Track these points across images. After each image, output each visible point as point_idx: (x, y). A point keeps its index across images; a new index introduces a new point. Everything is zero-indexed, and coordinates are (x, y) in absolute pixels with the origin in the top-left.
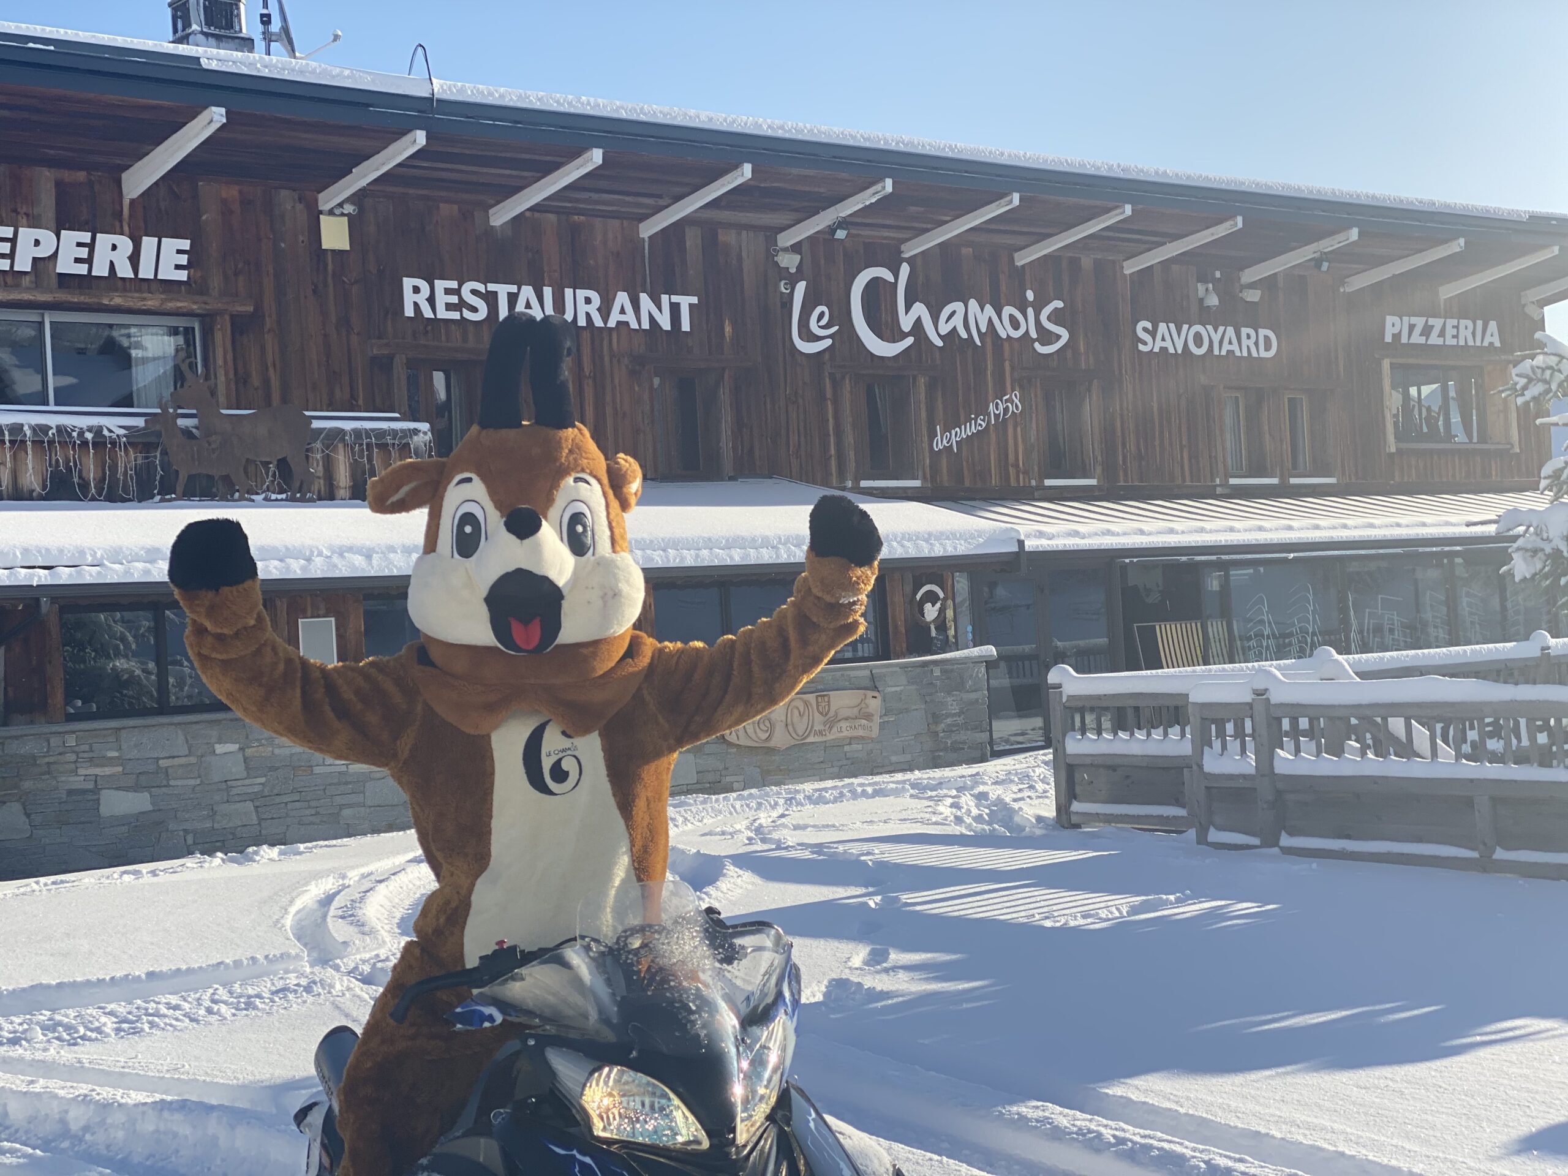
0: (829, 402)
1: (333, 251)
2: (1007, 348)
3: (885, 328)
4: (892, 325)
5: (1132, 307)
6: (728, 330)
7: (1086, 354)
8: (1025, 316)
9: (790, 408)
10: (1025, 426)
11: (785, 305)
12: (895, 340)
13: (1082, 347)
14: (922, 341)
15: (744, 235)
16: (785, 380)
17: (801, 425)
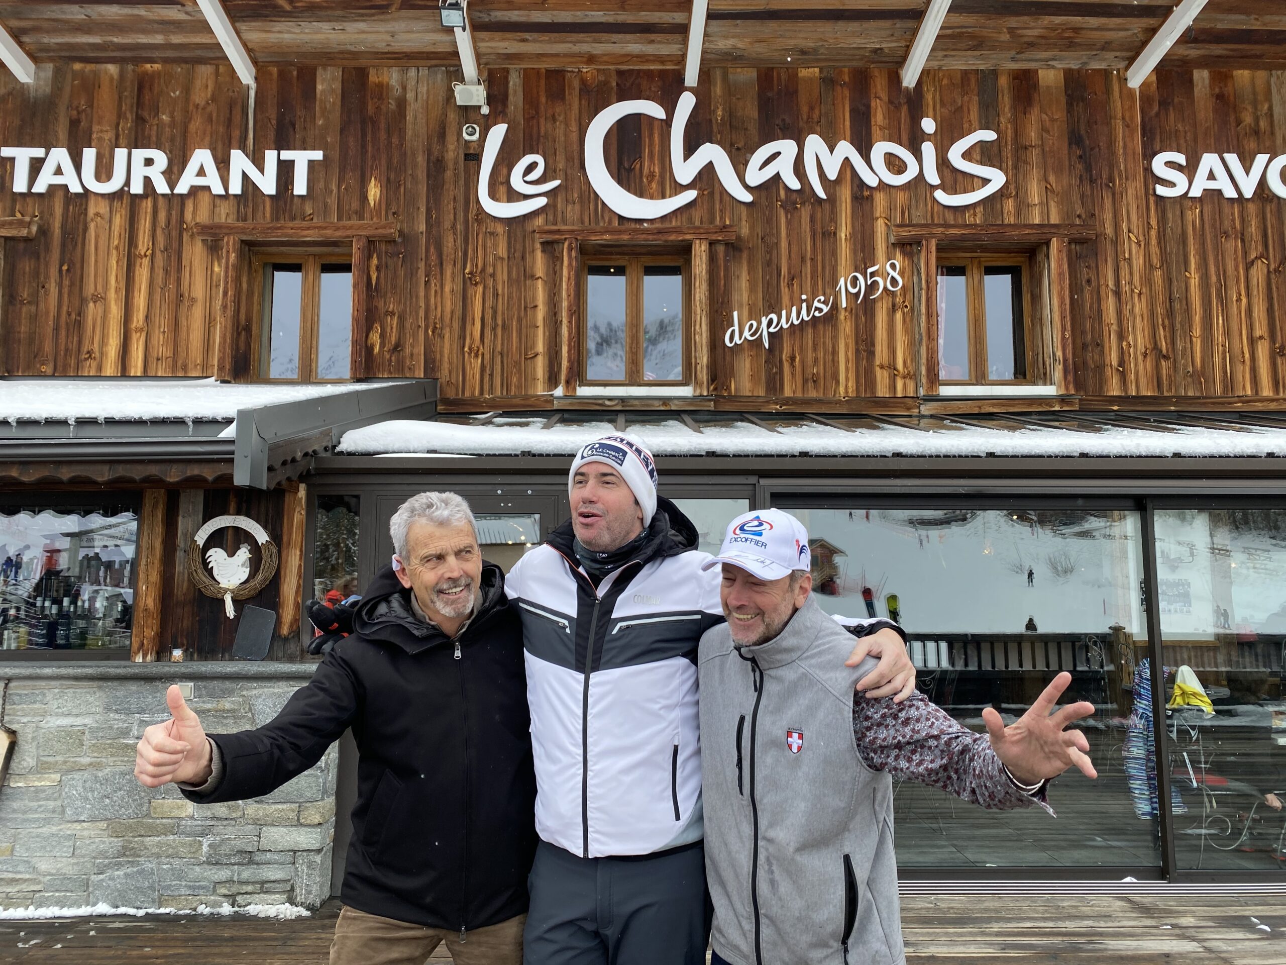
0: (540, 283)
2: (880, 200)
3: (650, 182)
4: (662, 176)
5: (1143, 136)
6: (374, 192)
7: (1045, 205)
8: (918, 155)
9: (471, 291)
10: (912, 310)
11: (474, 157)
12: (663, 197)
13: (1035, 194)
14: (717, 196)
15: (412, 72)
16: (465, 254)
17: (489, 313)
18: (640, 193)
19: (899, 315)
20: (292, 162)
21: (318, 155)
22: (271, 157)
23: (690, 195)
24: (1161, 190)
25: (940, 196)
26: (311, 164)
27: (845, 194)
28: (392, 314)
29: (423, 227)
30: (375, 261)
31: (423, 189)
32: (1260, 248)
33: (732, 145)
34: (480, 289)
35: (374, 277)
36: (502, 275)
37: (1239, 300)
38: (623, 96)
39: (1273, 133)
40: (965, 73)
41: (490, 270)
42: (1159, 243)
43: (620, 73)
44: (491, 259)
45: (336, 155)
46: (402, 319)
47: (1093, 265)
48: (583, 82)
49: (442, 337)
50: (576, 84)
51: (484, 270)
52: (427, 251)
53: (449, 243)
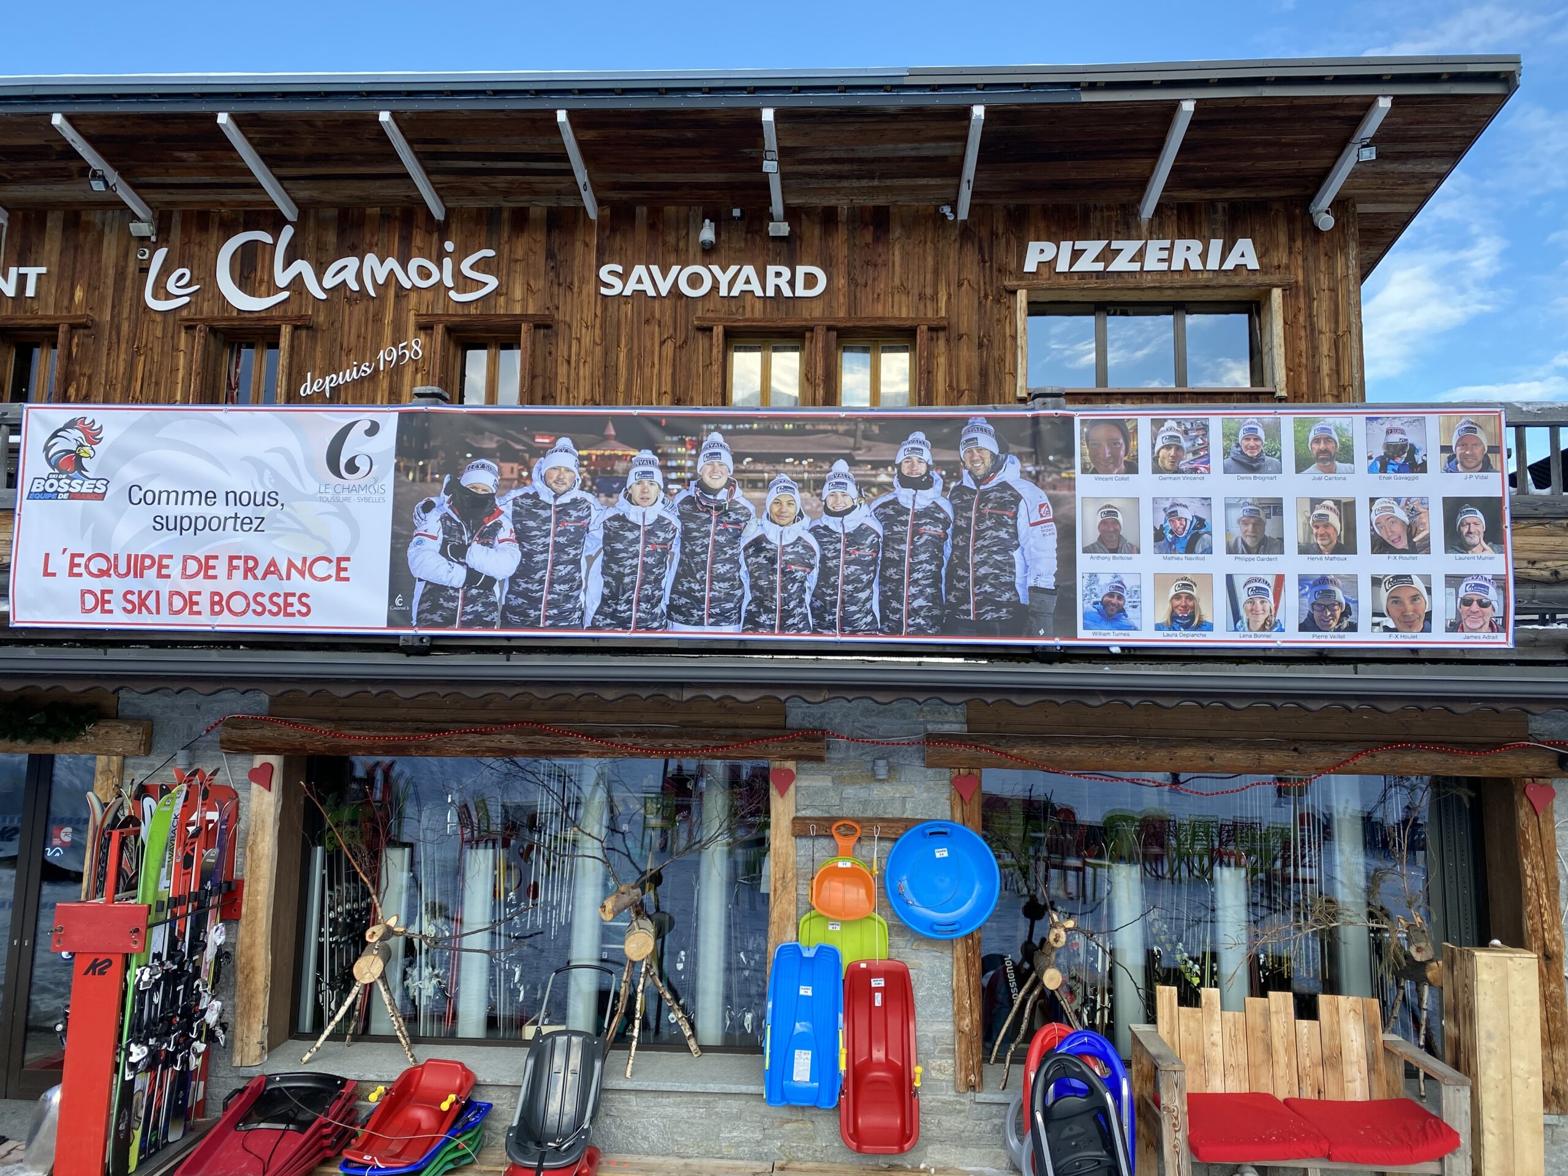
0: (181, 354)
2: (414, 297)
3: (260, 286)
4: (268, 282)
5: (598, 252)
6: (79, 294)
7: (524, 300)
8: (440, 266)
9: (136, 360)
10: (428, 372)
11: (145, 271)
12: (269, 296)
13: (518, 294)
14: (304, 295)
15: (110, 213)
16: (135, 335)
18: (253, 294)
19: (419, 376)
20: (26, 275)
21: (43, 270)
22: (13, 272)
23: (285, 295)
24: (604, 291)
25: (453, 294)
26: (39, 275)
27: (392, 293)
28: (84, 375)
29: (108, 318)
30: (76, 340)
31: (110, 292)
32: (671, 331)
33: (317, 261)
34: (142, 358)
35: (74, 350)
36: (157, 349)
37: (653, 365)
38: (247, 228)
39: (687, 250)
40: (480, 210)
41: (150, 345)
42: (601, 327)
43: (246, 212)
44: (151, 338)
45: (55, 270)
46: (90, 378)
47: (554, 342)
48: (221, 219)
49: (115, 390)
50: (217, 220)
51: (146, 345)
52: (110, 333)
53: (125, 327)
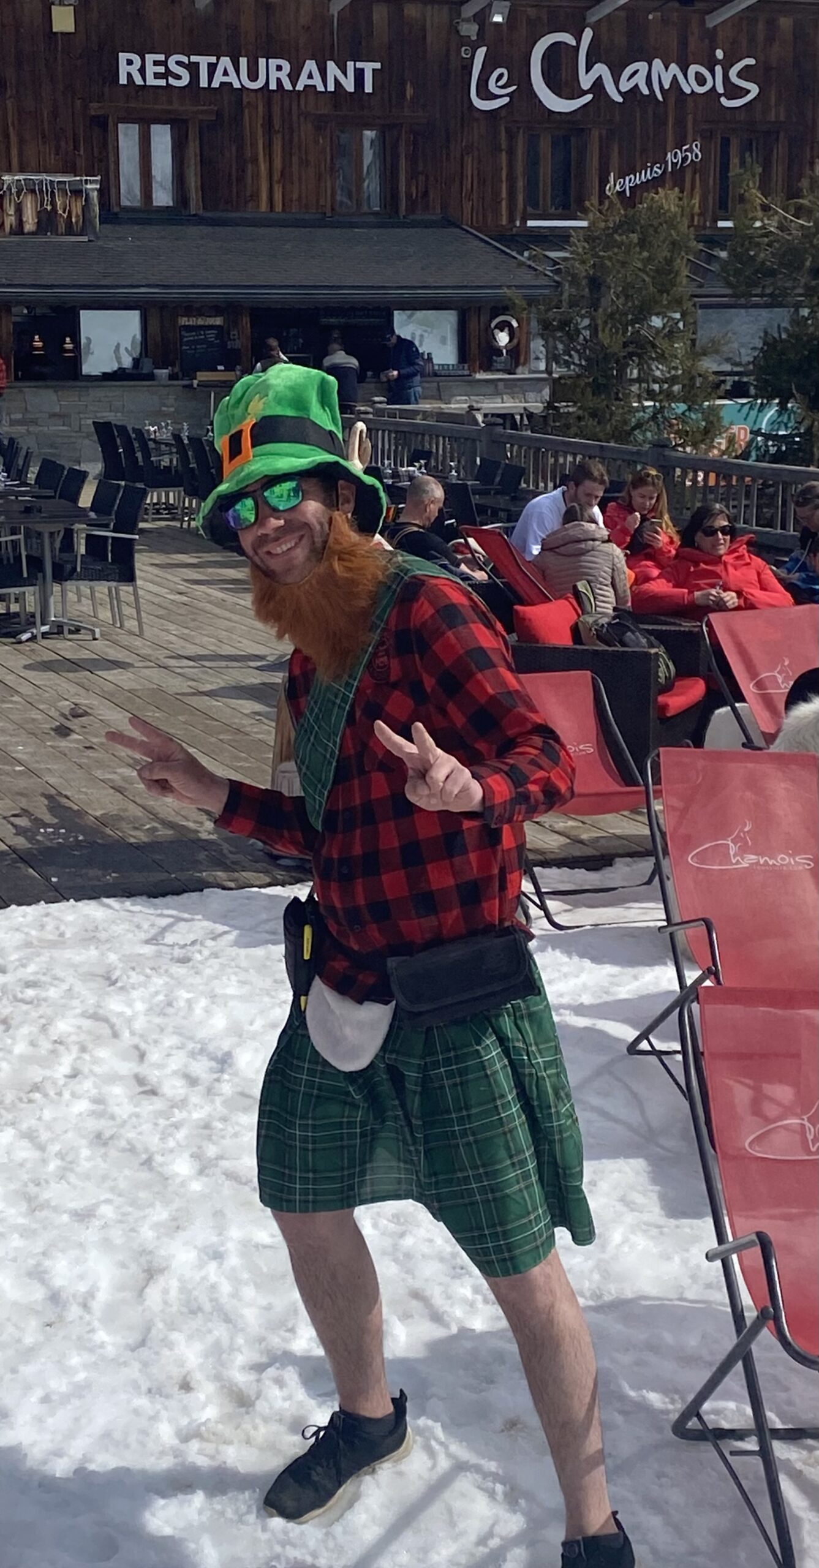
0: (504, 153)
1: (62, 33)
3: (566, 88)
4: (574, 84)
6: (409, 91)
7: (778, 108)
9: (466, 158)
11: (469, 66)
12: (573, 98)
13: (774, 101)
14: (604, 99)
17: (476, 173)
19: (697, 176)
27: (673, 99)
28: (422, 173)
30: (412, 138)
31: (438, 90)
33: (612, 64)
34: (471, 157)
36: (483, 148)
38: (554, 29)
41: (476, 145)
44: (476, 138)
45: (387, 65)
47: (801, 146)
49: (450, 189)
50: (526, 20)
51: (473, 144)
53: (453, 126)
